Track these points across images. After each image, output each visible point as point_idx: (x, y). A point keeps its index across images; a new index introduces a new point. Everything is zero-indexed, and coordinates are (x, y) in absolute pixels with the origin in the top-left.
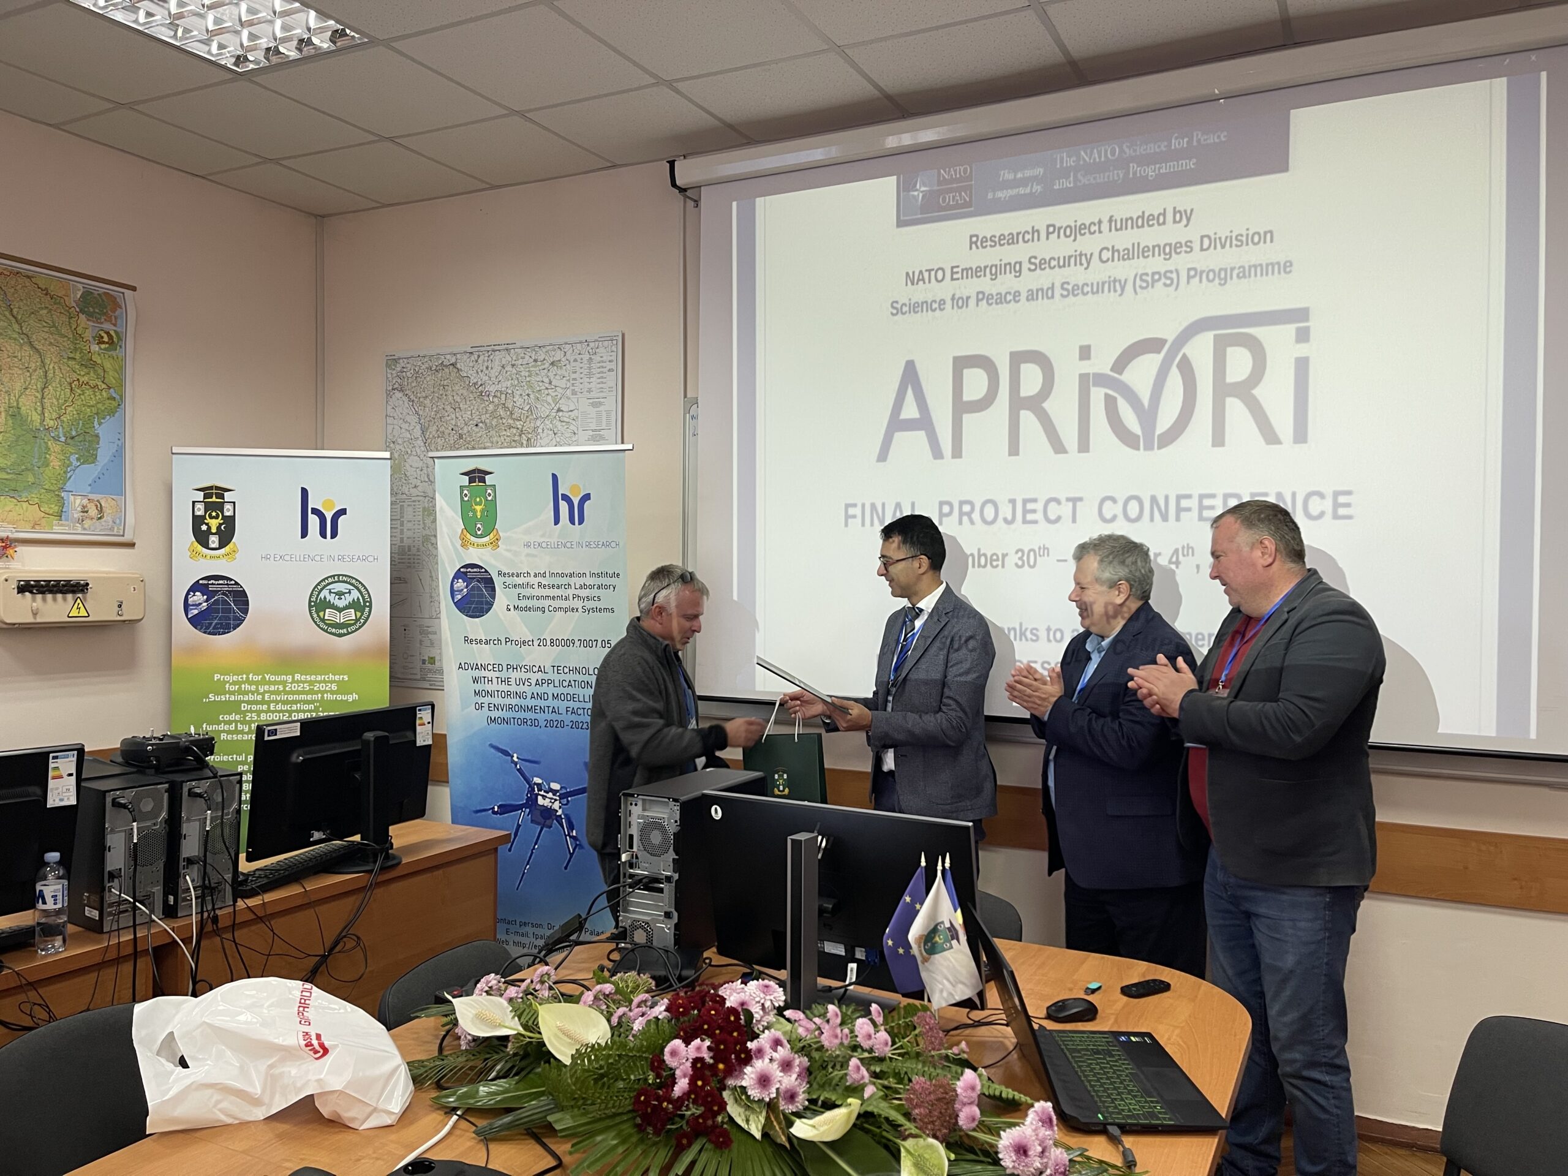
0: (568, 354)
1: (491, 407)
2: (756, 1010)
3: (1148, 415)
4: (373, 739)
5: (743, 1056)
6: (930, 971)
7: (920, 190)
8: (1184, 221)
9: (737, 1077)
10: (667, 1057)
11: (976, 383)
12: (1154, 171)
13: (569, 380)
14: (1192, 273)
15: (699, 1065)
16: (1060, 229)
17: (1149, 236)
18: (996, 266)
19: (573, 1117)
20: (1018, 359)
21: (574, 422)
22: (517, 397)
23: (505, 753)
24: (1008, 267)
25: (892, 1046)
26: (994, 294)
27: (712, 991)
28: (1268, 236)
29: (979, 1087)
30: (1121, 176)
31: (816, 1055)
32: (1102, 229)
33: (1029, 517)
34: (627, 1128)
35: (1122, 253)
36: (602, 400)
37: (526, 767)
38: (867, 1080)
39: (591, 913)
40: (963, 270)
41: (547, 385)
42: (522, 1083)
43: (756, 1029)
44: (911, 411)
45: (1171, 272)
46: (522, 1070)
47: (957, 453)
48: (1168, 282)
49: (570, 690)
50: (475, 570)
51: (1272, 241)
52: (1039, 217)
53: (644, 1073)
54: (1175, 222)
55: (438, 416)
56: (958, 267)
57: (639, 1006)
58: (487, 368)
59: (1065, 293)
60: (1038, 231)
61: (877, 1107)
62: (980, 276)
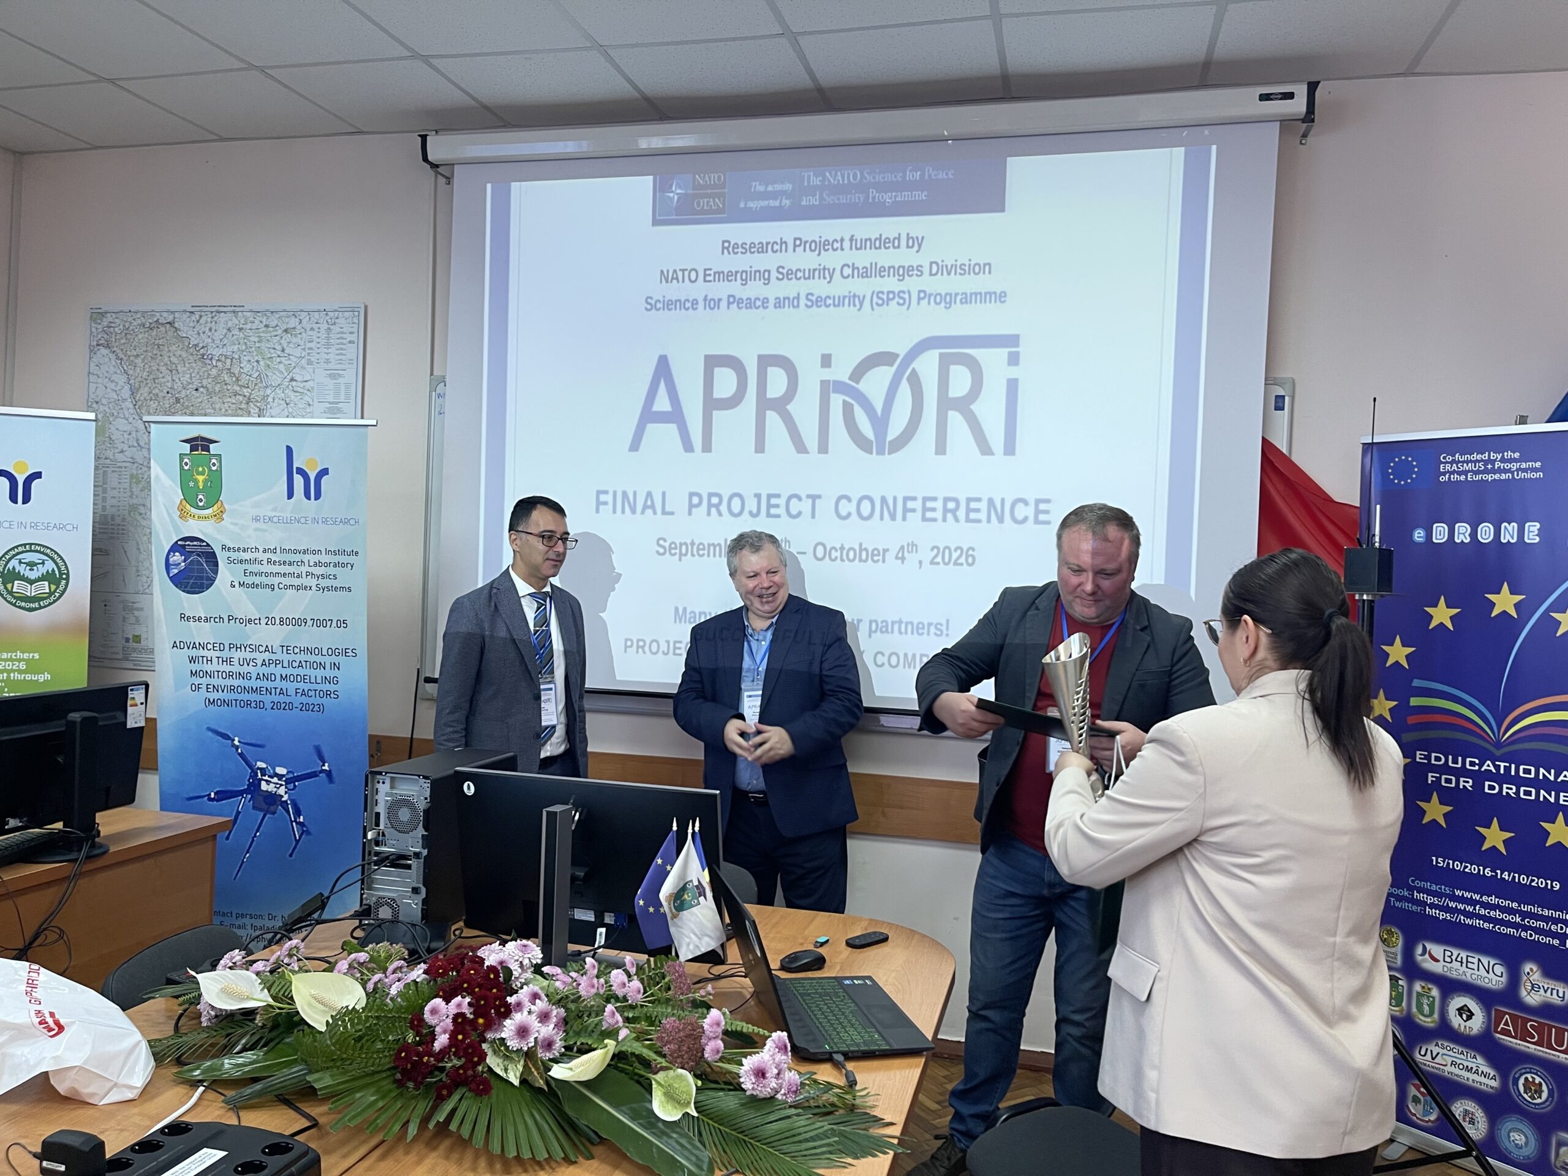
0: (304, 321)
1: (214, 372)
2: (515, 967)
3: (880, 423)
4: (79, 720)
5: (502, 1010)
6: (679, 927)
7: (675, 193)
8: (916, 247)
9: (496, 1031)
10: (427, 1016)
11: (725, 383)
12: (891, 198)
13: (304, 349)
14: (922, 295)
15: (460, 1020)
16: (806, 242)
17: (886, 258)
18: (746, 272)
19: (332, 1076)
20: (766, 362)
21: (309, 393)
22: (245, 363)
23: (225, 736)
24: (758, 274)
25: (644, 994)
26: (744, 299)
27: (471, 954)
28: (987, 268)
29: (723, 1023)
30: (862, 199)
31: (572, 1006)
32: (844, 247)
33: (773, 511)
34: (387, 1085)
35: (861, 271)
36: (341, 372)
37: (249, 751)
38: (621, 1024)
39: (335, 891)
40: (715, 273)
41: (279, 353)
42: (270, 1054)
43: (514, 986)
44: (662, 404)
45: (904, 292)
46: (271, 1040)
47: (707, 447)
48: (901, 301)
49: (301, 671)
50: (195, 543)
51: (990, 273)
52: (789, 229)
53: (403, 1033)
54: (908, 247)
55: (151, 377)
56: (710, 269)
57: (394, 972)
58: (210, 330)
59: (809, 303)
60: (786, 243)
61: (630, 1047)
62: (731, 280)
